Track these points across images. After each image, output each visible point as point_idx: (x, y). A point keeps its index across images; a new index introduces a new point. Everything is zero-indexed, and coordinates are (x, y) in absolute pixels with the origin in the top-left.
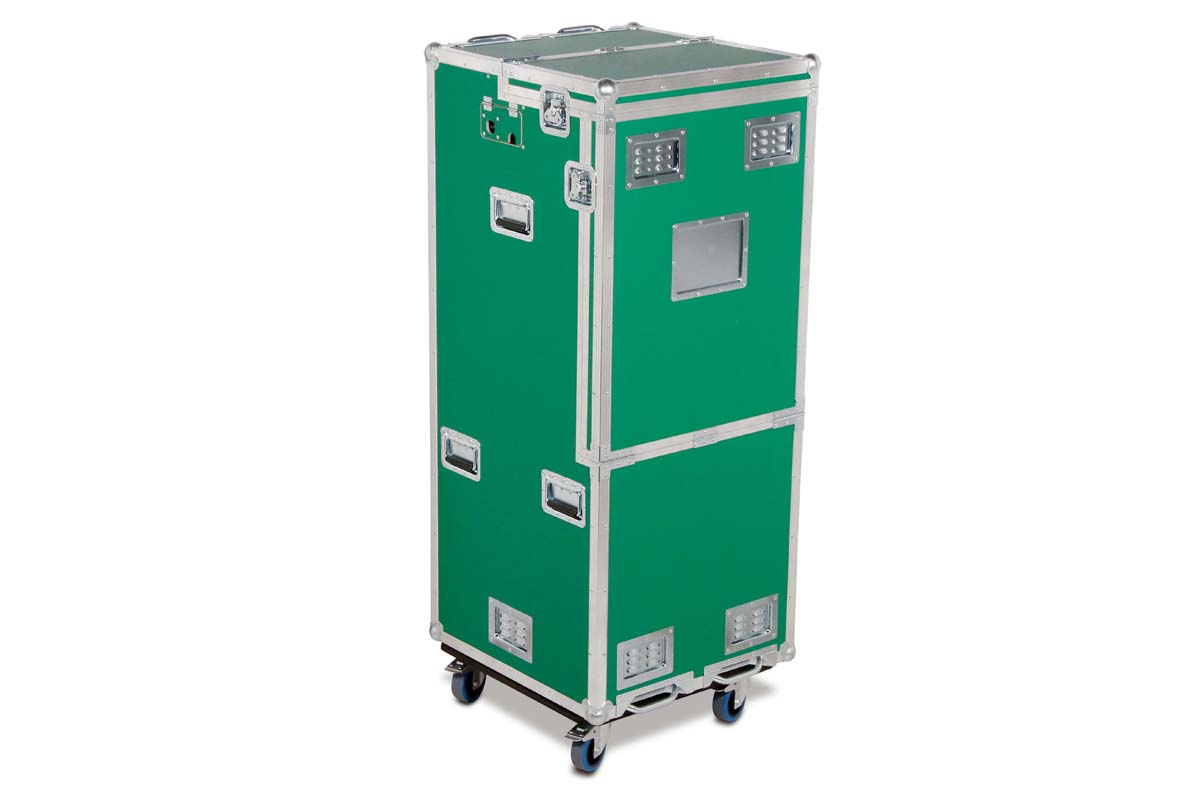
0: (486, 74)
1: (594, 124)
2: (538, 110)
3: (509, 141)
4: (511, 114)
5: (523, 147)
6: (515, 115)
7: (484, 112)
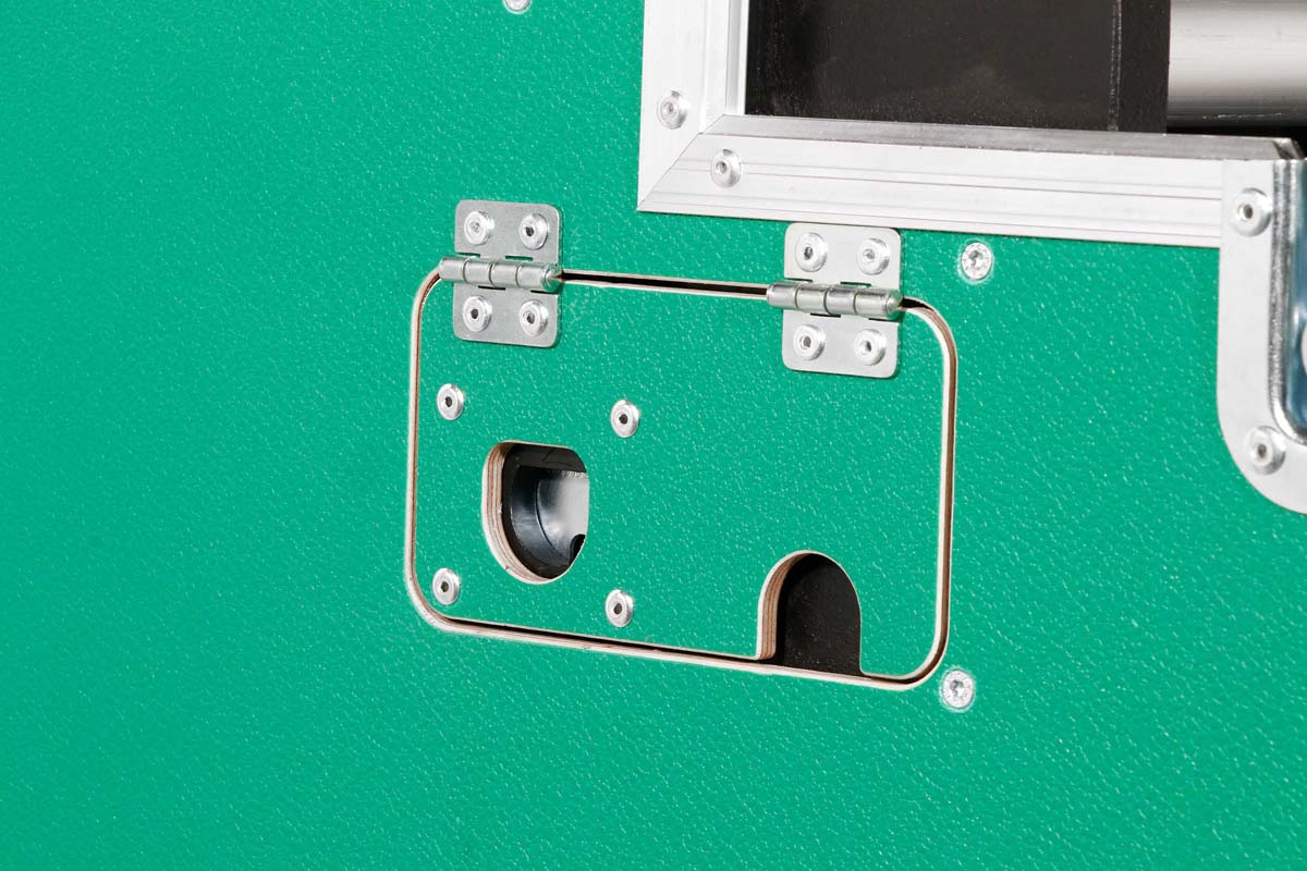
3: (763, 641)
4: (804, 346)
6: (874, 354)
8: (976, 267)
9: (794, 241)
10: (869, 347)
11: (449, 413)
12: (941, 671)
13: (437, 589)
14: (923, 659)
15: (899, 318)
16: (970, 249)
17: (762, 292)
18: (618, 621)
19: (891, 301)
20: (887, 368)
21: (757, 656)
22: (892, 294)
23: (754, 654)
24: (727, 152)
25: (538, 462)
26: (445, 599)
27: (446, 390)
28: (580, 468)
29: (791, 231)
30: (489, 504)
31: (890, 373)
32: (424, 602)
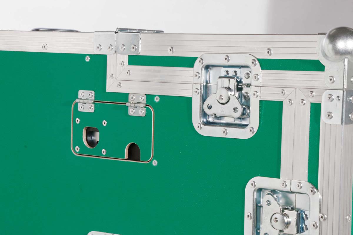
0: (84, 56)
1: (316, 109)
2: (188, 100)
3: (126, 156)
4: (131, 112)
5: (155, 163)
6: (142, 113)
7: (78, 114)
8: (157, 100)
9: (130, 97)
10: (141, 112)
11: (78, 123)
12: (152, 160)
13: (76, 149)
14: (149, 159)
15: (145, 107)
16: (156, 97)
17: (125, 104)
18: (104, 154)
19: (144, 105)
20: (144, 115)
21: (125, 158)
22: (145, 104)
23: (124, 158)
24: (120, 83)
25: (91, 130)
26: (78, 151)
27: (77, 119)
28: (98, 131)
29: (129, 95)
30: (84, 136)
31: (144, 116)
32: (74, 152)
